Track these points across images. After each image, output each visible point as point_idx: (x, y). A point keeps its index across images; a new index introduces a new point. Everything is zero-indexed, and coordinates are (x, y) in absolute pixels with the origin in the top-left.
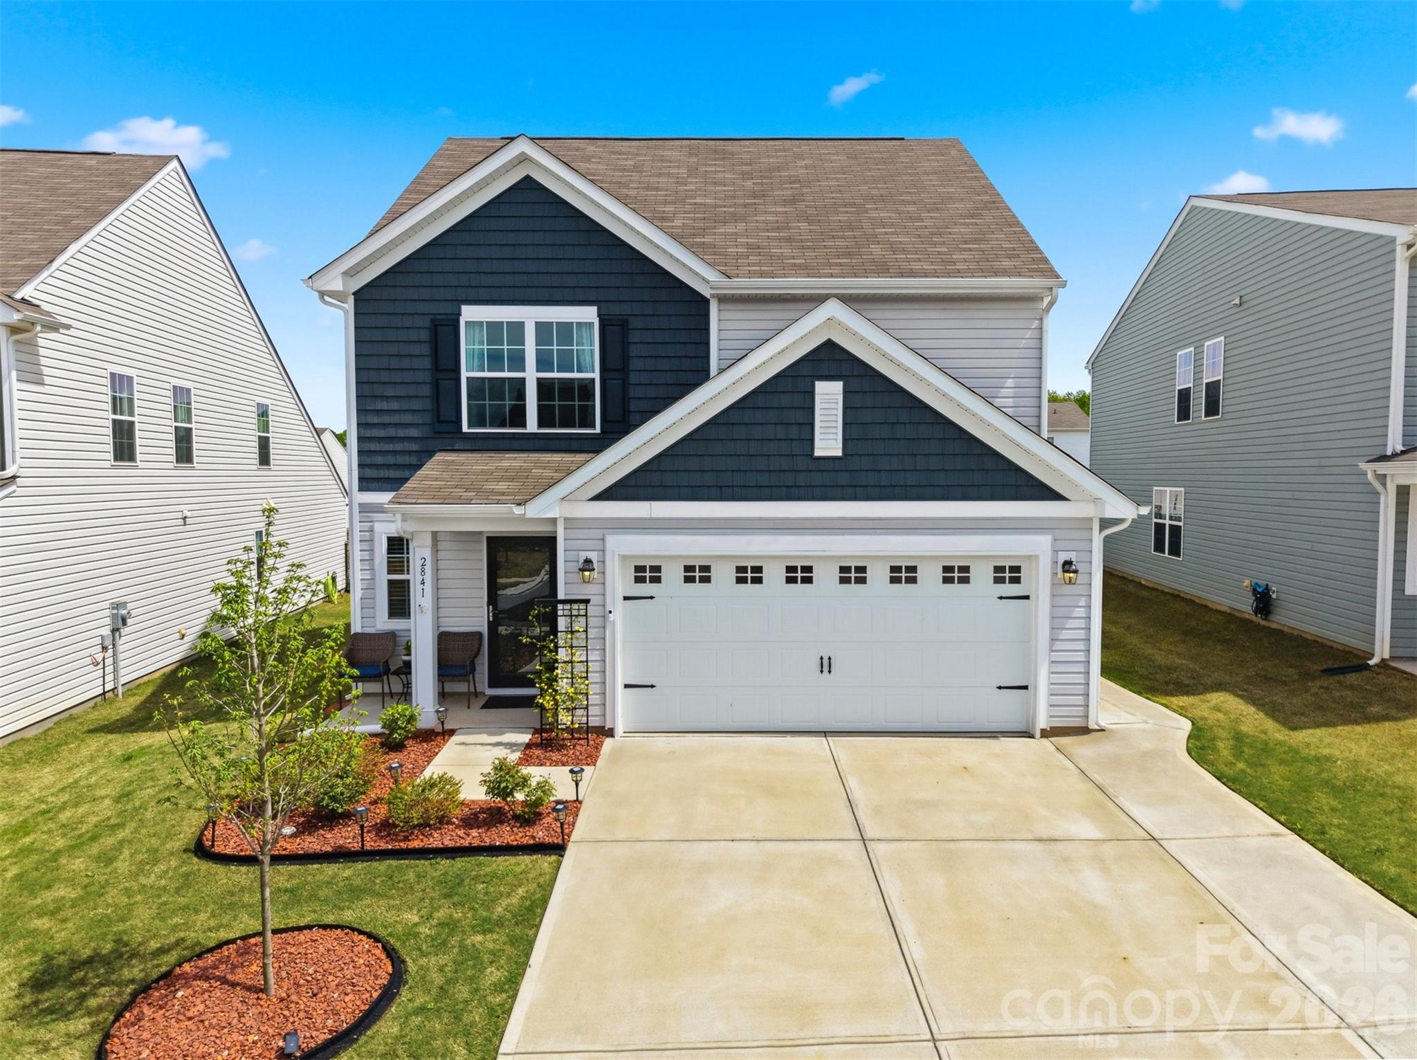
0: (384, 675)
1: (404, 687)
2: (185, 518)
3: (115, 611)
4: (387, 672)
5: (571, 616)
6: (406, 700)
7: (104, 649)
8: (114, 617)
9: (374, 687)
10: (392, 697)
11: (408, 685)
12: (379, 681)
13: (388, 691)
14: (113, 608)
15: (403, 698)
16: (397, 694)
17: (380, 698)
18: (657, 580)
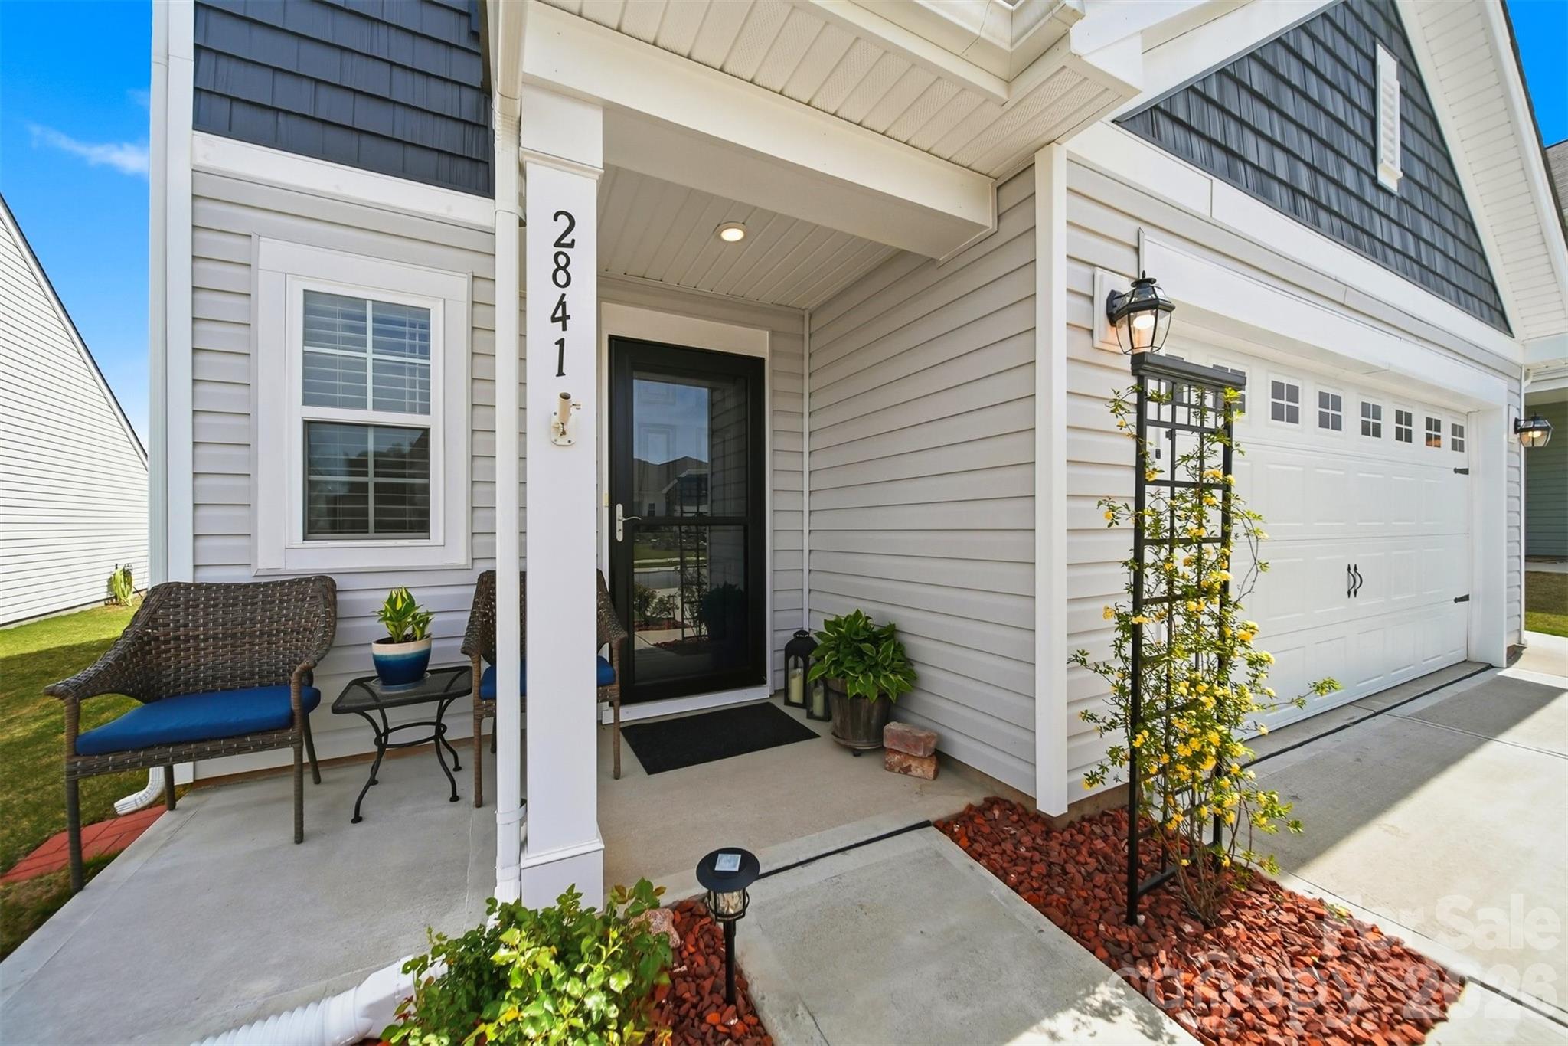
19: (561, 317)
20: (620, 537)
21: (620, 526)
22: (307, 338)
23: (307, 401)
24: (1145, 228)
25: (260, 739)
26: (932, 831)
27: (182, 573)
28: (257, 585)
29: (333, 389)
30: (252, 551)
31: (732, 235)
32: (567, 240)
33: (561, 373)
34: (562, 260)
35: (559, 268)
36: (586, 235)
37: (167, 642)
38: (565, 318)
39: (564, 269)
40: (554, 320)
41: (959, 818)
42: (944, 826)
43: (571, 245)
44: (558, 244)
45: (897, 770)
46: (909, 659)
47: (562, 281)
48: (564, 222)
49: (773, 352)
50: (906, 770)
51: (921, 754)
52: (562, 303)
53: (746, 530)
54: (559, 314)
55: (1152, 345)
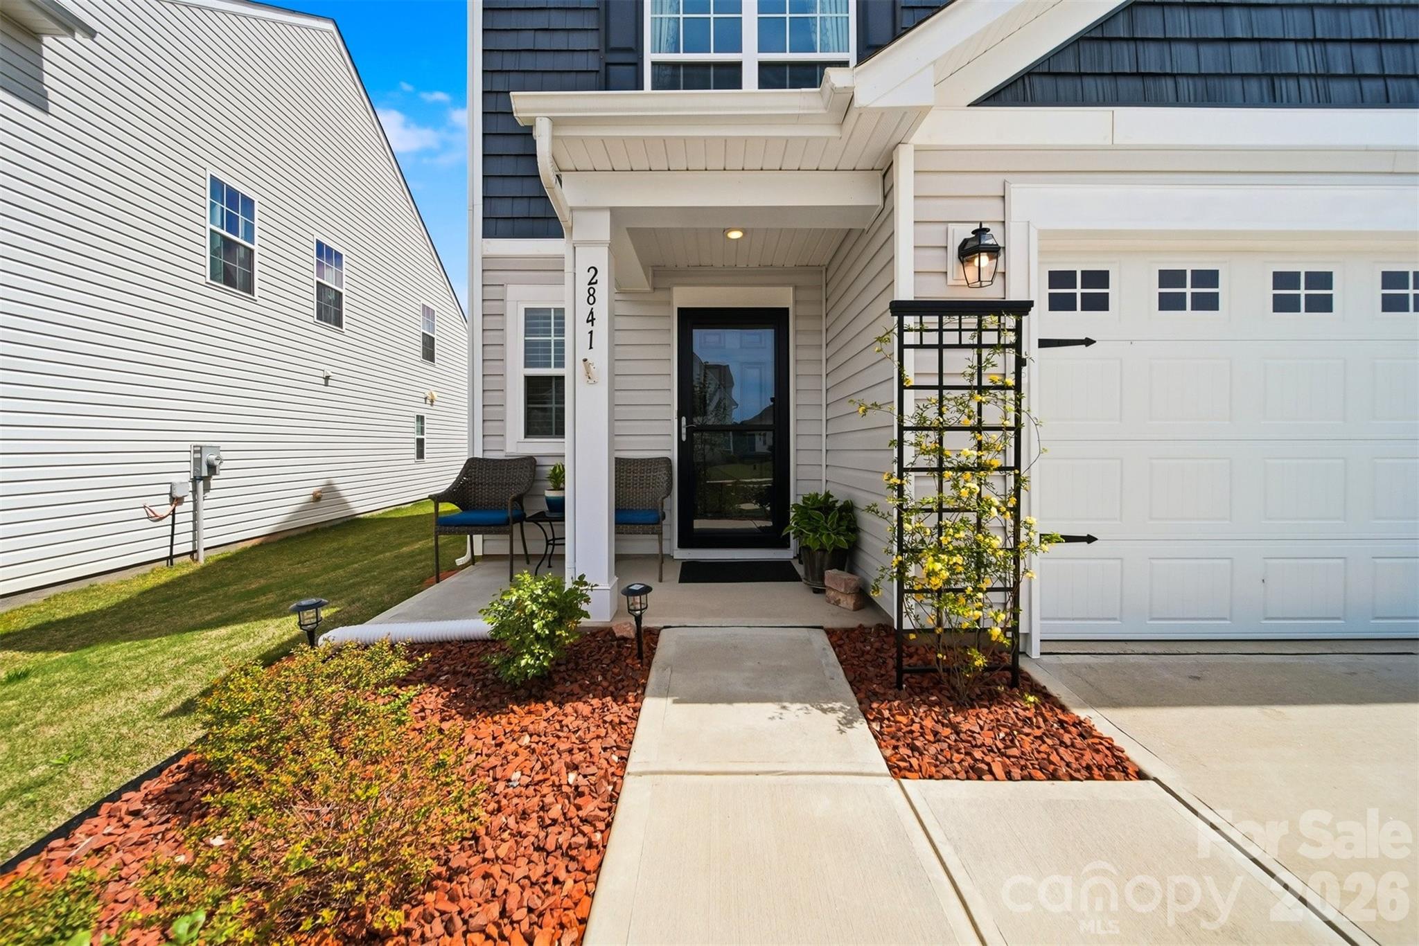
0: (515, 522)
1: (548, 544)
2: (327, 378)
3: (198, 456)
4: (521, 518)
5: (980, 346)
6: (550, 567)
7: (176, 501)
8: (198, 462)
9: (499, 545)
10: (528, 563)
11: (557, 541)
12: (505, 533)
13: (523, 552)
14: (195, 452)
15: (546, 563)
16: (536, 556)
17: (507, 564)
18: (1098, 303)
19: (591, 320)
20: (684, 438)
21: (684, 431)
22: (527, 333)
23: (526, 366)
24: (1008, 177)
25: (497, 529)
26: (822, 632)
27: (479, 454)
28: (505, 460)
29: (537, 358)
30: (504, 443)
31: (735, 235)
32: (594, 281)
33: (591, 348)
34: (592, 291)
35: (590, 295)
36: (603, 278)
37: (471, 485)
38: (593, 319)
39: (592, 295)
40: (588, 321)
41: (848, 631)
42: (830, 633)
43: (596, 283)
44: (590, 283)
45: (833, 602)
46: (858, 528)
47: (591, 301)
48: (593, 271)
49: (796, 302)
50: (837, 603)
51: (843, 590)
52: (592, 313)
53: (774, 434)
54: (590, 318)
55: (979, 280)
